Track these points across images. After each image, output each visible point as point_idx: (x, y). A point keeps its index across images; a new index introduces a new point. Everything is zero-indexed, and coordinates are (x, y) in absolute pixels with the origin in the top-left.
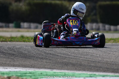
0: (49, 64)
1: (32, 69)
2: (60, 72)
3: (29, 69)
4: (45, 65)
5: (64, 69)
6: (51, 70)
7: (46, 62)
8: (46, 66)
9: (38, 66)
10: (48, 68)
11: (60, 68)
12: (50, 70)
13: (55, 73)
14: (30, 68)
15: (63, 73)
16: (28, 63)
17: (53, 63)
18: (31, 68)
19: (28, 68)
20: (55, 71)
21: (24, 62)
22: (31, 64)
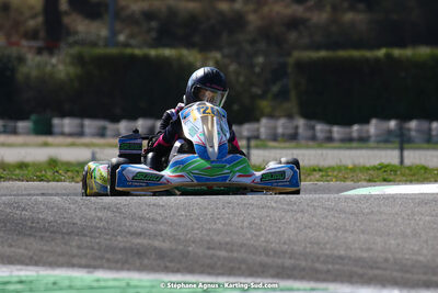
0: (85, 251)
1: (31, 268)
2: (115, 280)
3: (21, 270)
4: (74, 256)
5: (129, 270)
6: (89, 272)
7: (79, 247)
8: (75, 261)
9: (51, 259)
10: (81, 266)
11: (119, 265)
12: (85, 270)
13: (98, 280)
14: (23, 267)
15: (123, 280)
16: (22, 251)
17: (99, 250)
18: (27, 265)
19: (19, 267)
20: (100, 274)
21: (11, 246)
22: (31, 254)
